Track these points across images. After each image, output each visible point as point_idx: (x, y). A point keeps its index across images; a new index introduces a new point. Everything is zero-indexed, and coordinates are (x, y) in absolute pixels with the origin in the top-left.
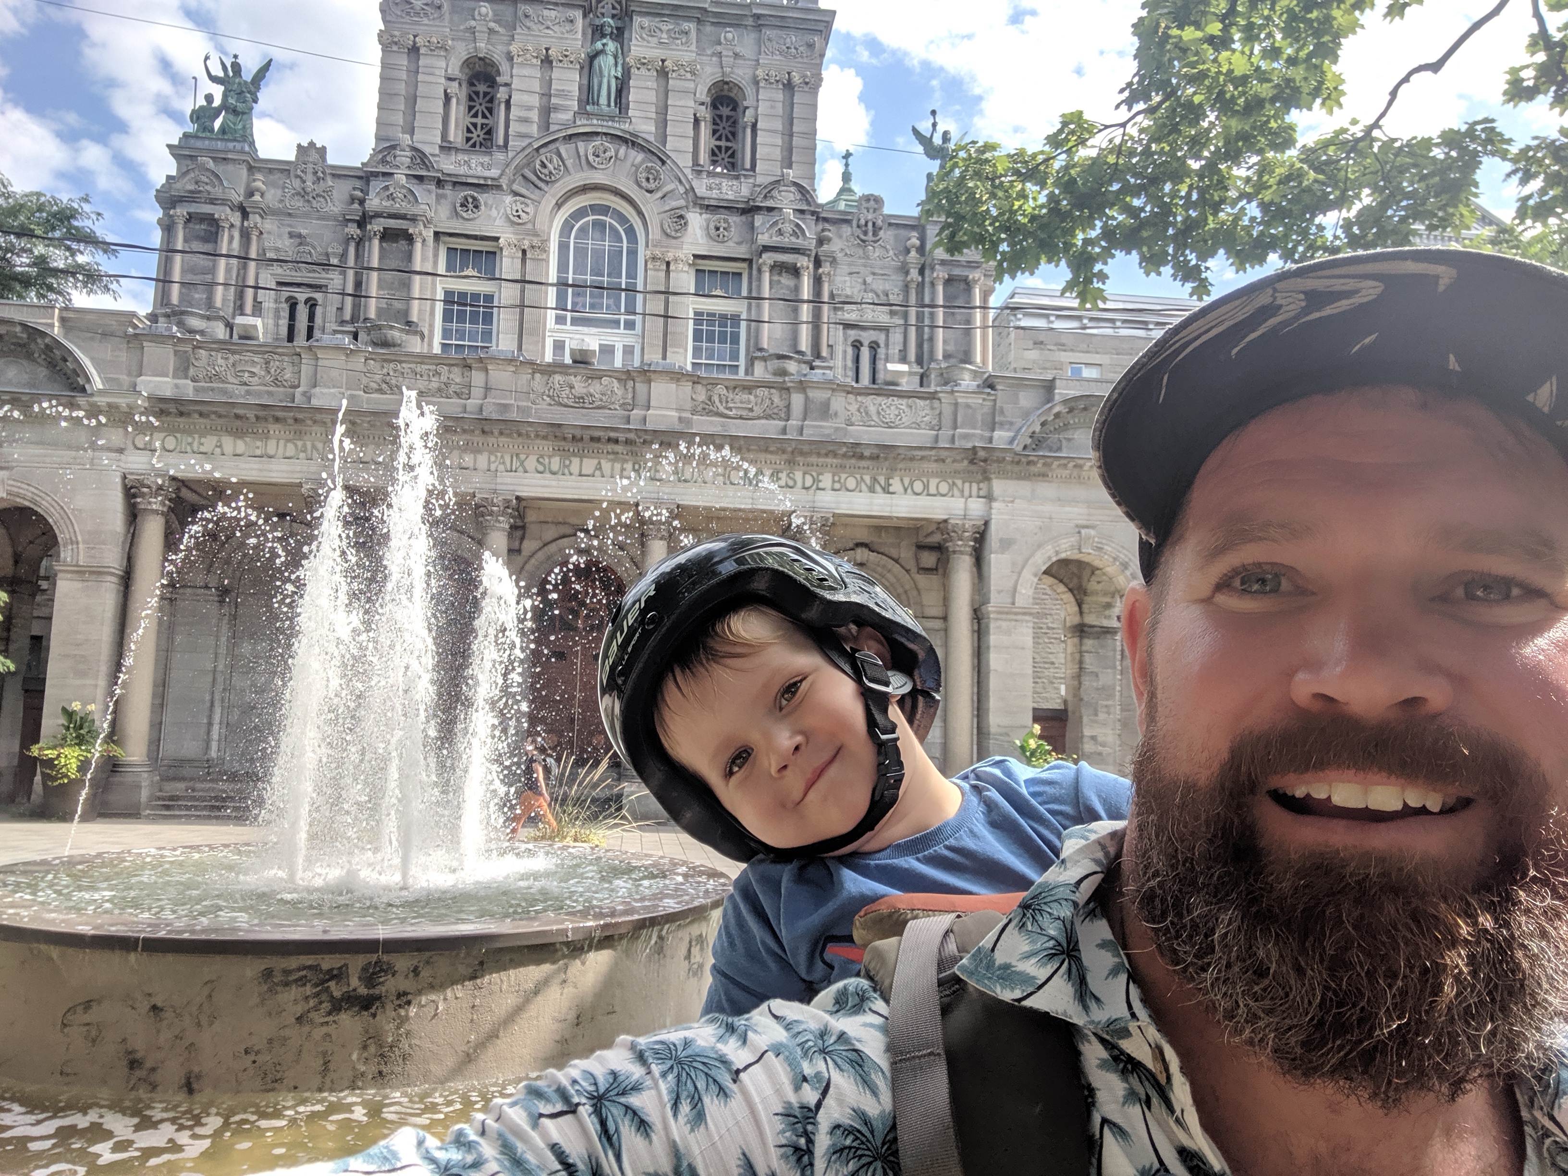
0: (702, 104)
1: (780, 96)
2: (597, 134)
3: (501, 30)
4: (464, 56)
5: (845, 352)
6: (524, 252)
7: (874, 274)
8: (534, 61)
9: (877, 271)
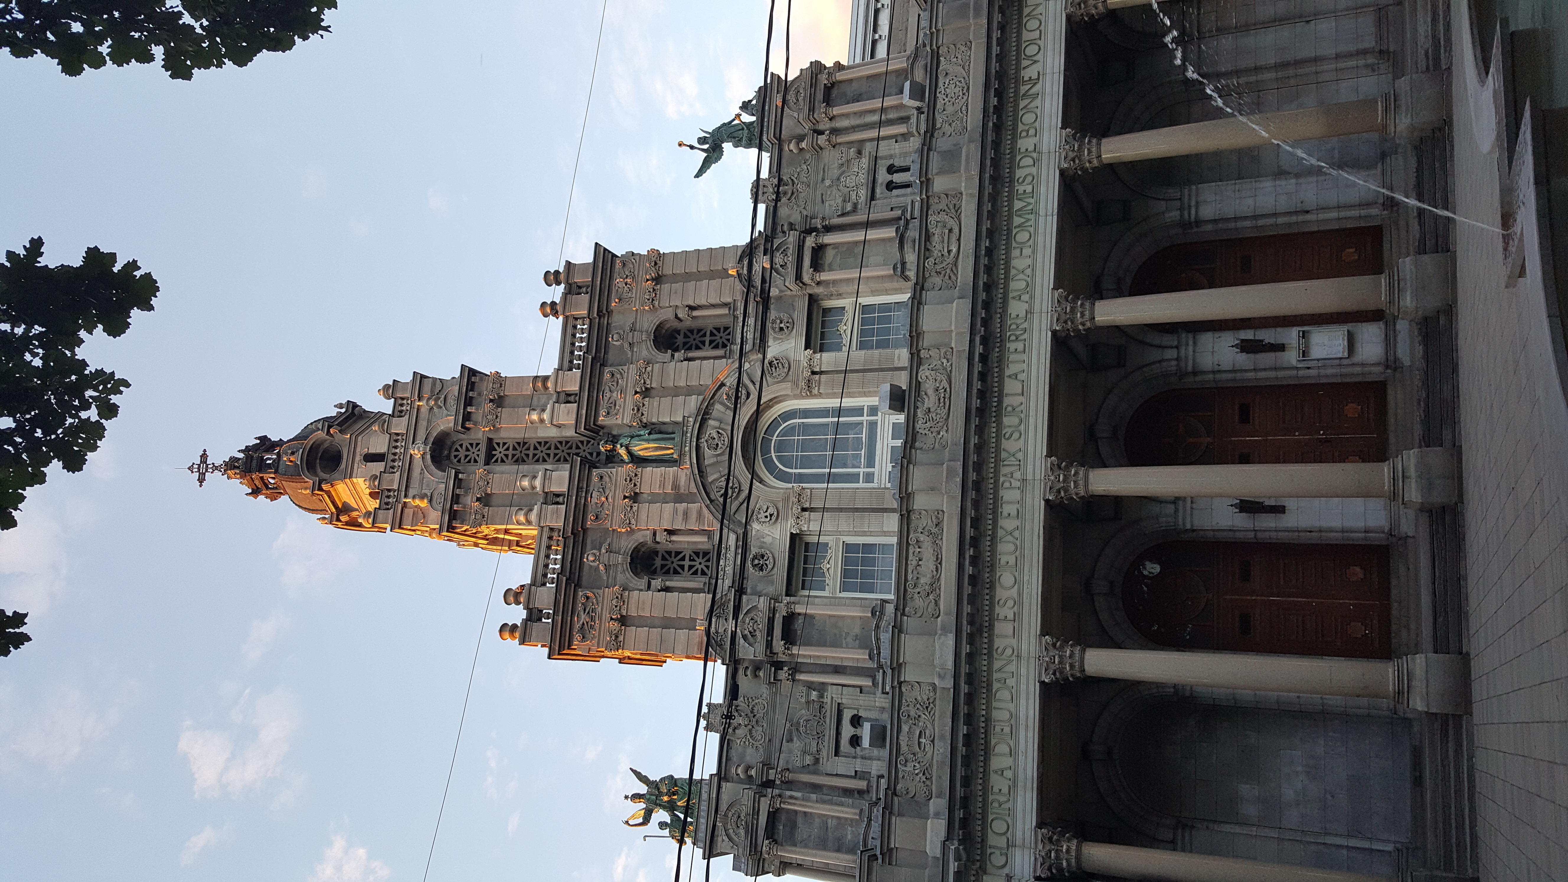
0: (673, 356)
1: (666, 287)
2: (697, 445)
3: (609, 540)
4: (629, 574)
5: (897, 196)
6: (804, 510)
7: (823, 180)
8: (635, 509)
9: (820, 179)
